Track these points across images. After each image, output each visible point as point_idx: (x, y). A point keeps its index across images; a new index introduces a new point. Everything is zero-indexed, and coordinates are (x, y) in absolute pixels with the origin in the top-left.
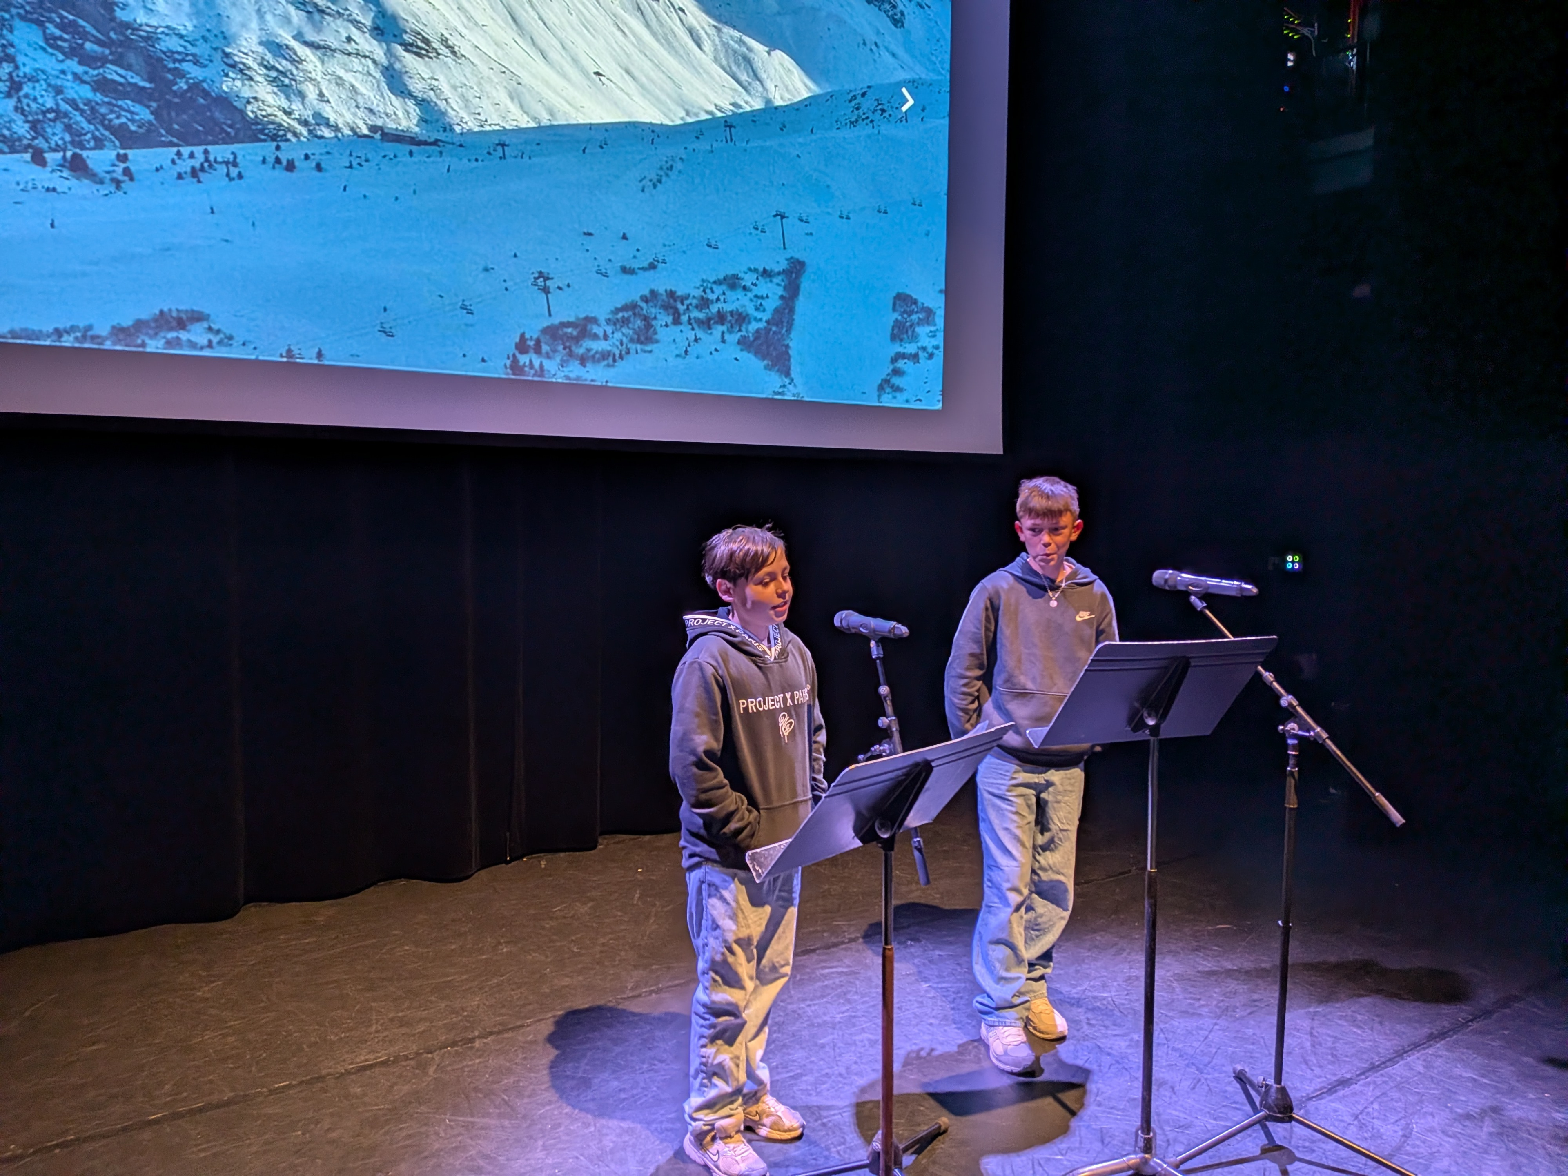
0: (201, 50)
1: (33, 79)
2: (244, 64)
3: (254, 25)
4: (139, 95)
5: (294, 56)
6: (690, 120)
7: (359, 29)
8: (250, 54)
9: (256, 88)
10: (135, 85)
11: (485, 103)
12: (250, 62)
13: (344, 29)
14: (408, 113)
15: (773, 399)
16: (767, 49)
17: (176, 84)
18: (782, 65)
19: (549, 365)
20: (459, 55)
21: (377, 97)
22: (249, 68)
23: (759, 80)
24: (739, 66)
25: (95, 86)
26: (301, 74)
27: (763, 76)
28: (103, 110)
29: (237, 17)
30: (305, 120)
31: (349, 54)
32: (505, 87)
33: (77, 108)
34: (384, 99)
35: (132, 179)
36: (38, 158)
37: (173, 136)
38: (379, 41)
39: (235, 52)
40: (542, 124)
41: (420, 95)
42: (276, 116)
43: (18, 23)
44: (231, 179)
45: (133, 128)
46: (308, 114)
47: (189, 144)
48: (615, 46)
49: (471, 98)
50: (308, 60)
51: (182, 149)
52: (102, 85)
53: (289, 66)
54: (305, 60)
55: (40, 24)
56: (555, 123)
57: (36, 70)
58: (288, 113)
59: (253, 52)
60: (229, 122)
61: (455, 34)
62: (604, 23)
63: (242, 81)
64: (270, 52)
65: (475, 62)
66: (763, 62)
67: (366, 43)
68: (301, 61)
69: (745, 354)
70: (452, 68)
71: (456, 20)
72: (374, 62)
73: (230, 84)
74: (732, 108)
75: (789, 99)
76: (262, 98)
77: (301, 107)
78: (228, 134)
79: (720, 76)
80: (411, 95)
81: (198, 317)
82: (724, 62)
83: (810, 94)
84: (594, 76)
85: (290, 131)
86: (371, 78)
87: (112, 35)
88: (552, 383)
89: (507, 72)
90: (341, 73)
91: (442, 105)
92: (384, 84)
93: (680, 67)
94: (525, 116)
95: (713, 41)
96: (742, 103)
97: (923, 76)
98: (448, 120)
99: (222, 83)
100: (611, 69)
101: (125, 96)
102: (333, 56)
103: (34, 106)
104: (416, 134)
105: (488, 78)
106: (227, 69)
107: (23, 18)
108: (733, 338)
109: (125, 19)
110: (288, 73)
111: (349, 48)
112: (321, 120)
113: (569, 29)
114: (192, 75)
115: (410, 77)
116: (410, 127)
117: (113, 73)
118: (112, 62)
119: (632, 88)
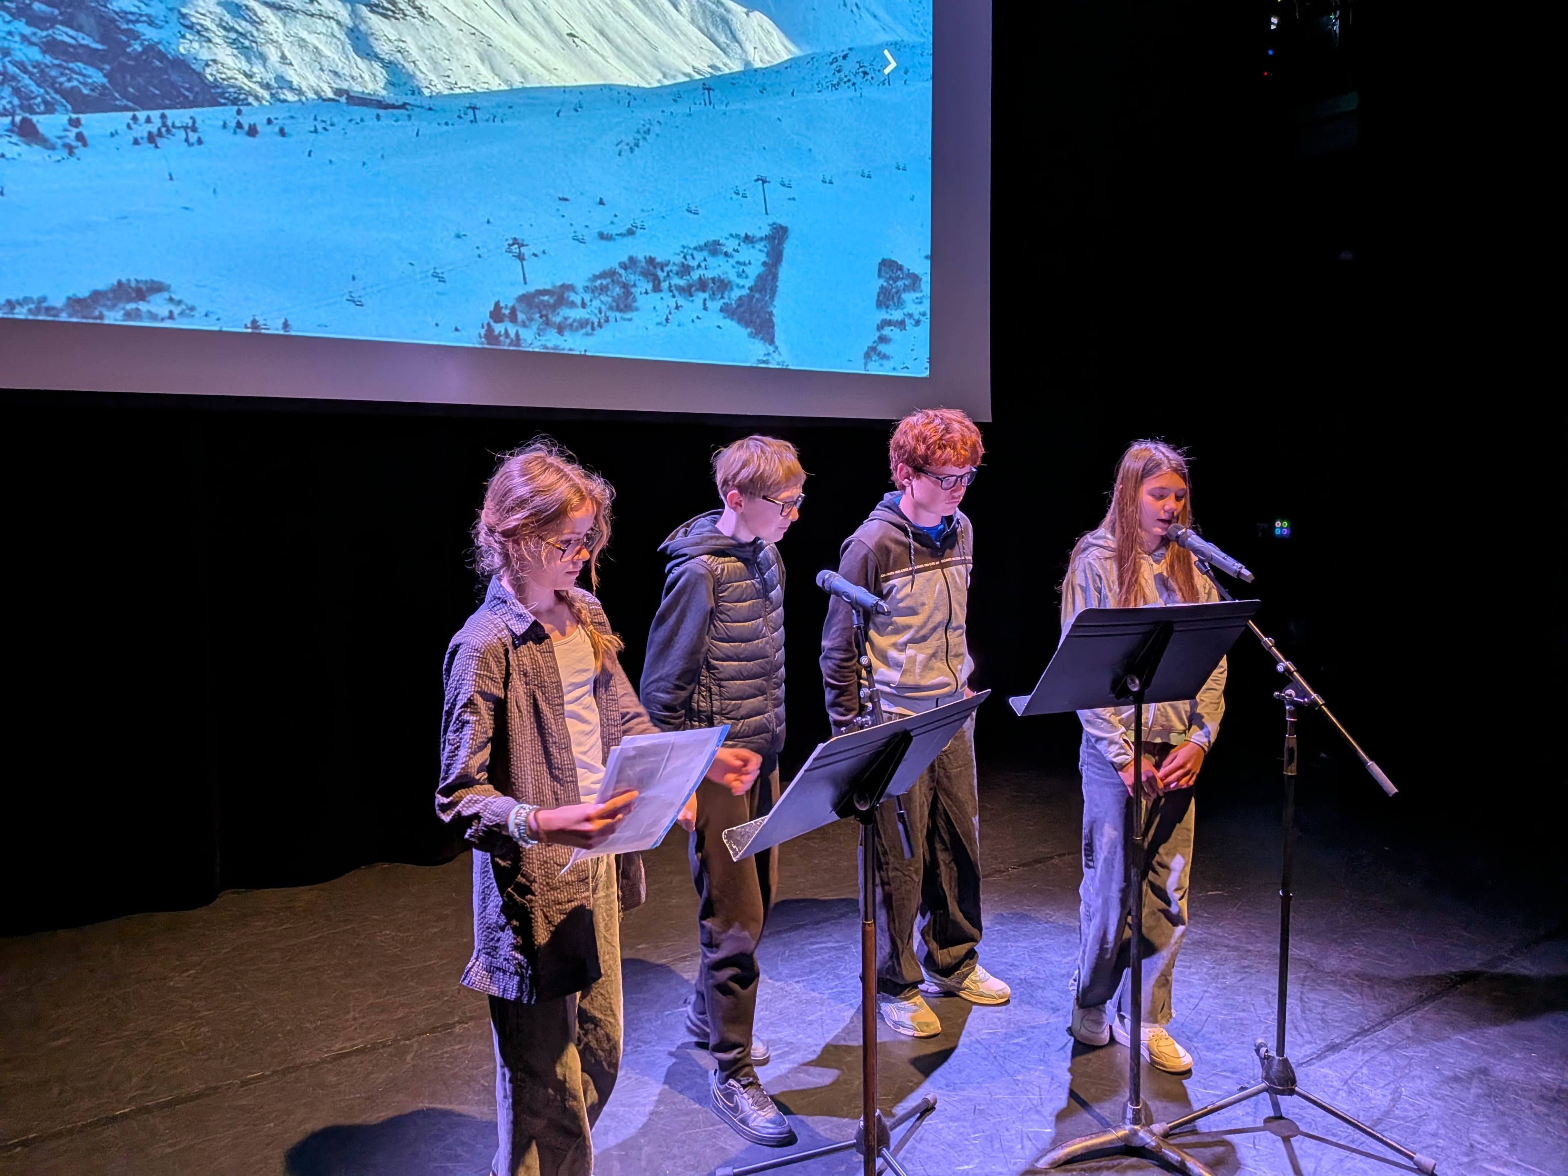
0: (157, 10)
2: (202, 26)
4: (92, 57)
5: (254, 17)
6: (667, 82)
8: (208, 14)
9: (215, 50)
10: (87, 46)
11: (455, 65)
12: (208, 23)
14: (375, 76)
15: (757, 368)
16: (745, 10)
17: (130, 45)
18: (762, 27)
20: (426, 16)
21: (342, 59)
22: (207, 29)
23: (738, 42)
24: (717, 27)
25: (44, 48)
26: (262, 36)
27: (742, 37)
28: (53, 73)
30: (267, 83)
31: (312, 15)
32: (476, 49)
33: (25, 71)
34: (349, 61)
37: (129, 100)
39: (192, 13)
40: (514, 87)
41: (387, 57)
42: (236, 79)
45: (85, 91)
46: (270, 77)
47: (144, 109)
48: (589, 6)
49: (440, 61)
50: (269, 21)
51: (138, 114)
52: (53, 47)
53: (250, 28)
54: (266, 22)
56: (528, 86)
58: (249, 76)
59: (211, 13)
60: (187, 85)
63: (200, 42)
64: (228, 13)
65: (444, 23)
66: (741, 24)
68: (261, 22)
70: (420, 29)
72: (339, 23)
73: (187, 46)
74: (710, 70)
75: (769, 62)
76: (222, 61)
77: (263, 70)
78: (186, 97)
79: (697, 38)
80: (377, 57)
82: (702, 24)
83: (790, 57)
84: (568, 38)
85: (251, 95)
86: (335, 40)
88: (529, 352)
89: (477, 33)
90: (304, 34)
91: (410, 67)
92: (349, 47)
93: (656, 29)
94: (496, 78)
96: (721, 66)
97: (906, 39)
98: (416, 83)
99: (178, 45)
100: (585, 31)
101: (76, 58)
102: (295, 17)
104: (383, 97)
105: (457, 39)
106: (184, 30)
110: (248, 35)
111: (312, 8)
112: (283, 82)
114: (147, 37)
115: (376, 39)
116: (376, 91)
117: (64, 34)
118: (62, 23)
119: (606, 49)
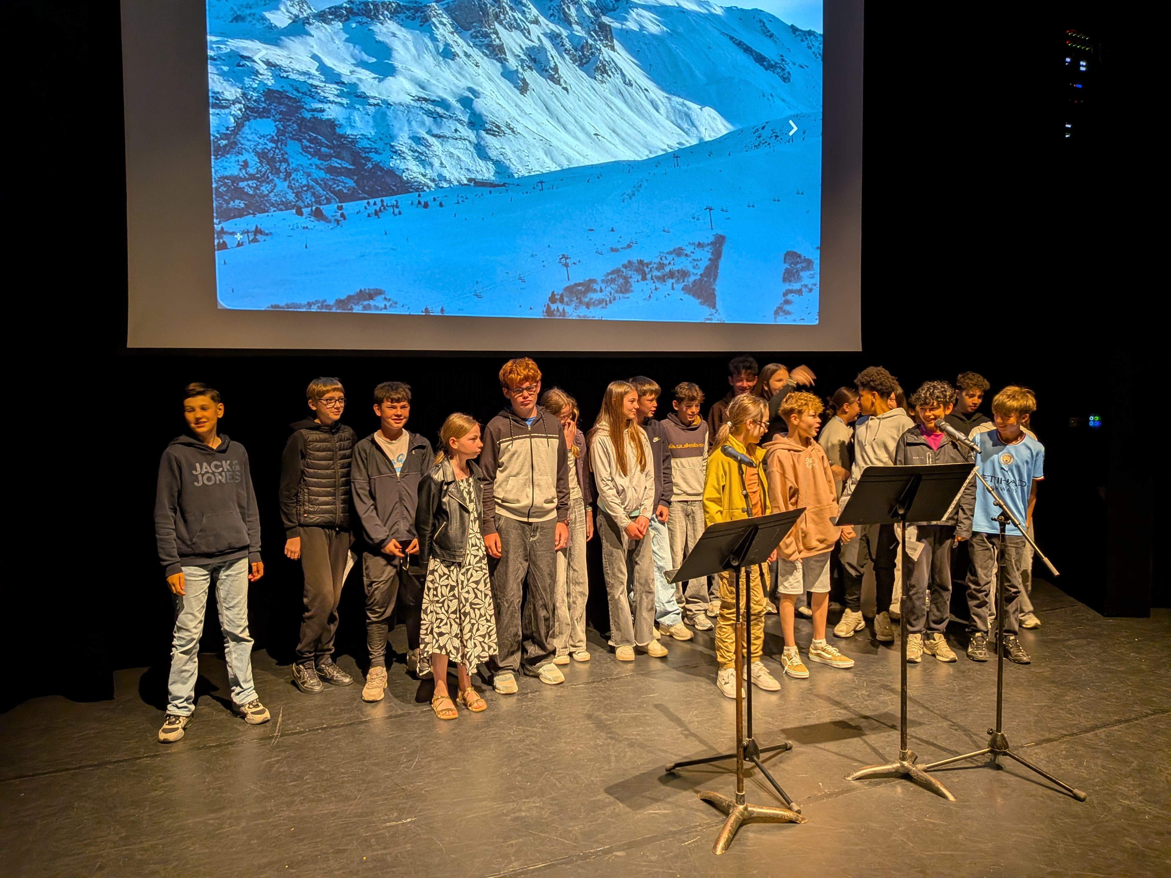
0: (379, 145)
1: (296, 170)
2: (401, 151)
3: (406, 128)
4: (349, 173)
5: (427, 143)
6: (652, 156)
7: (461, 124)
8: (404, 144)
9: (407, 163)
10: (346, 168)
11: (532, 159)
12: (404, 149)
13: (453, 125)
14: (488, 169)
15: (705, 323)
16: (700, 107)
17: (366, 165)
18: (710, 116)
19: (567, 309)
20: (516, 132)
21: (472, 161)
22: (404, 153)
23: (695, 127)
24: (682, 119)
25: (327, 171)
26: (431, 153)
27: (697, 124)
28: (330, 183)
29: (396, 124)
30: (433, 178)
31: (456, 139)
32: (543, 149)
33: (318, 183)
34: (475, 162)
35: (345, 219)
36: (300, 213)
37: (365, 194)
38: (472, 130)
39: (396, 144)
40: (564, 168)
41: (495, 158)
42: (418, 178)
43: (289, 142)
44: (395, 215)
45: (345, 191)
46: (435, 175)
47: (373, 198)
48: (606, 117)
49: (524, 158)
50: (434, 144)
51: (370, 201)
52: (330, 170)
53: (425, 149)
55: (300, 141)
56: (572, 167)
57: (298, 165)
58: (424, 176)
60: (394, 184)
61: (514, 121)
62: (600, 104)
63: (400, 160)
64: (414, 142)
65: (526, 136)
66: (697, 115)
67: (466, 132)
68: (430, 146)
69: (687, 296)
70: (512, 140)
71: (514, 112)
72: (470, 142)
73: (394, 162)
74: (678, 146)
75: (714, 136)
76: (411, 169)
77: (431, 171)
78: (393, 190)
79: (670, 127)
80: (490, 159)
81: (379, 292)
82: (673, 118)
83: (728, 132)
84: (594, 137)
85: (425, 185)
86: (468, 151)
87: (335, 142)
88: (570, 319)
89: (544, 140)
90: (452, 150)
91: (507, 163)
92: (475, 154)
93: (645, 125)
94: (554, 164)
95: (666, 106)
96: (684, 142)
97: (804, 111)
98: (511, 171)
99: (389, 163)
100: (604, 132)
101: (341, 174)
102: (447, 141)
103: (297, 184)
104: (493, 181)
105: (532, 144)
106: (392, 154)
107: (291, 138)
108: (679, 286)
109: (341, 133)
110: (424, 153)
111: (456, 135)
112: (442, 177)
113: (579, 110)
114: (375, 160)
115: (489, 148)
116: (489, 177)
117: (336, 163)
118: (335, 157)
119: (616, 140)
